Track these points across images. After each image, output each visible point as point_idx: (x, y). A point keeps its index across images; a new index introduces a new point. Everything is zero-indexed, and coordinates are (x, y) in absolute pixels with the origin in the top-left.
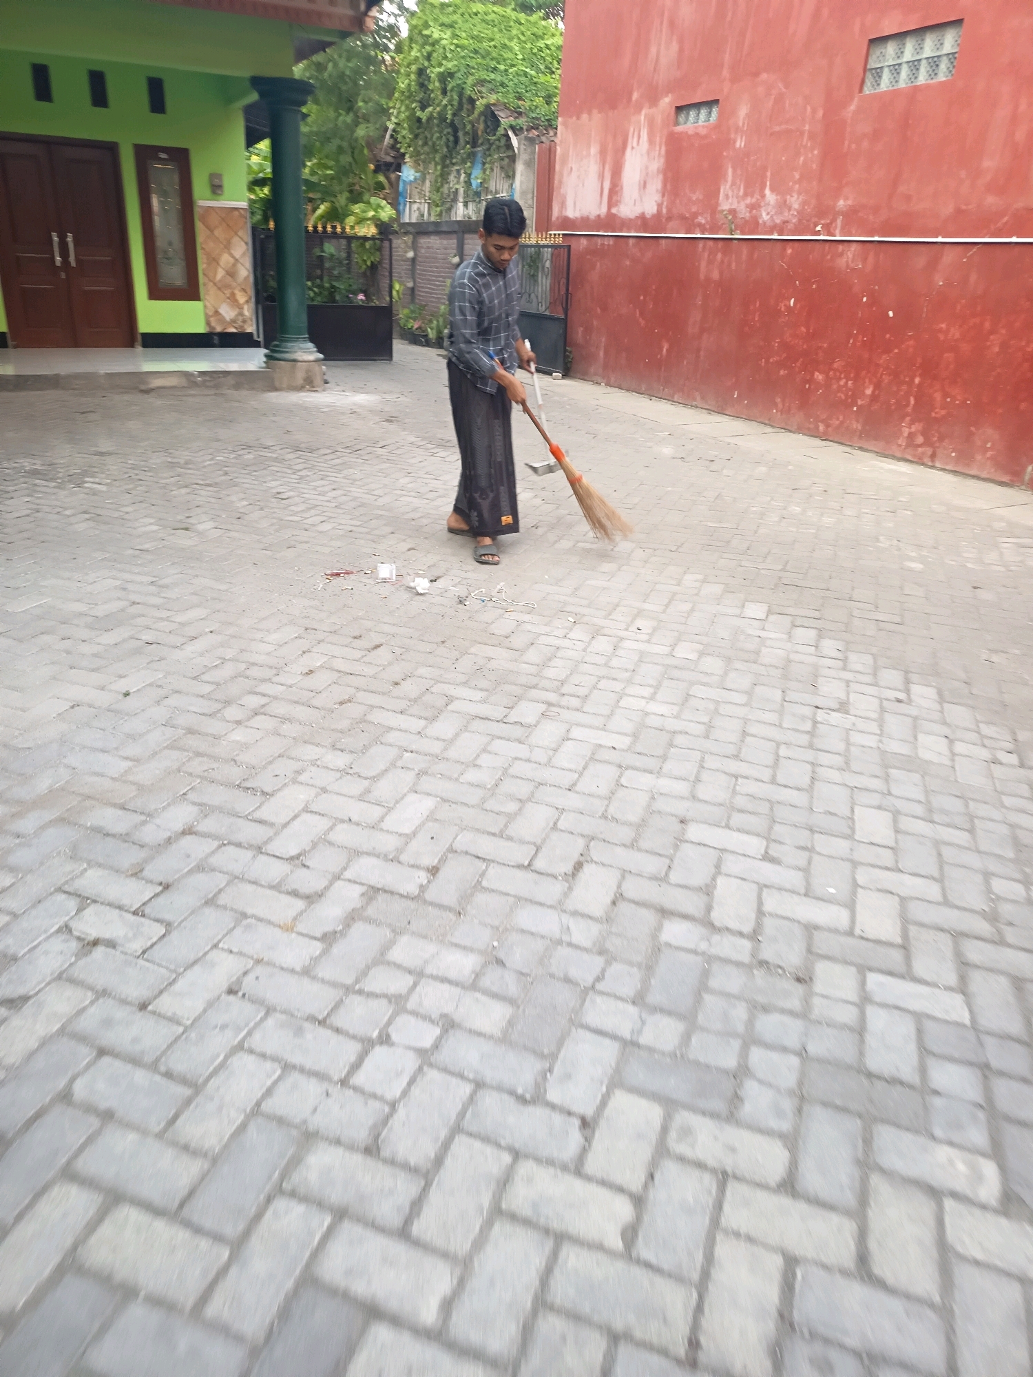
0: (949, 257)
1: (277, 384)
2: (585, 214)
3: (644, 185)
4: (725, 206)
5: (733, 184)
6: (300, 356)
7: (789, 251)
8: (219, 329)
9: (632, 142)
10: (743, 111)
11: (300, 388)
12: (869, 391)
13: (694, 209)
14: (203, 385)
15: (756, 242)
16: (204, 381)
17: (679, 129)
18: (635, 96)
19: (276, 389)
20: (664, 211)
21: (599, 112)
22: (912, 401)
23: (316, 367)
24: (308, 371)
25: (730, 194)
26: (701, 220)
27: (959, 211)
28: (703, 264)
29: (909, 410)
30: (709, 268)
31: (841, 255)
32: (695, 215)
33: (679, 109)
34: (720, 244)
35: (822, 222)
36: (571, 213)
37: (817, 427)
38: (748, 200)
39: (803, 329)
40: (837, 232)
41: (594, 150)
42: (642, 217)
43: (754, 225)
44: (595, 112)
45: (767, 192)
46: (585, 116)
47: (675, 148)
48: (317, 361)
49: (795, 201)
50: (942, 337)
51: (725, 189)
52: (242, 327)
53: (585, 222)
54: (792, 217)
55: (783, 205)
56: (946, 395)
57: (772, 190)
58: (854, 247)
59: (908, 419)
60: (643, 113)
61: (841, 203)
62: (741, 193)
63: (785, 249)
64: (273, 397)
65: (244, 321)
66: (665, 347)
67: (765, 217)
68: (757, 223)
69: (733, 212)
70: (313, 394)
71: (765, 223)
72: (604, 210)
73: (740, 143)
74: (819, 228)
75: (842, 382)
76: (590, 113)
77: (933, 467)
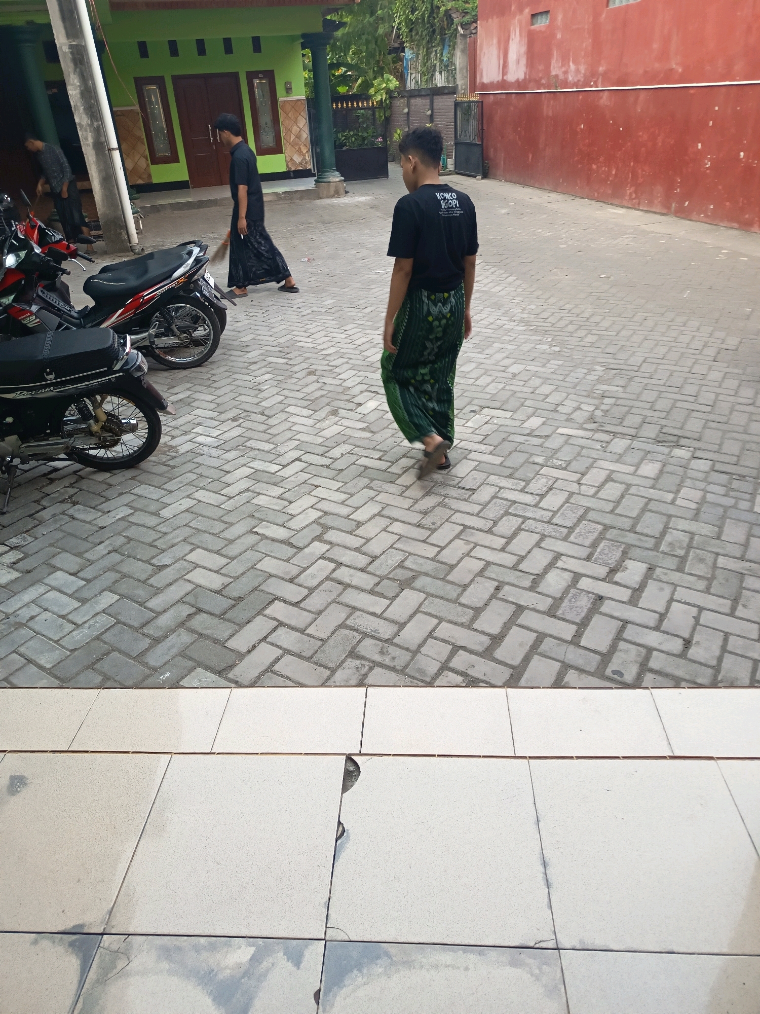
0: (642, 96)
1: (321, 196)
2: (492, 80)
3: (518, 62)
4: (553, 73)
5: (557, 60)
6: (332, 179)
7: (581, 97)
8: (293, 169)
9: (512, 36)
10: (560, 17)
11: (333, 196)
12: (614, 172)
13: (540, 75)
14: (285, 198)
15: (567, 93)
16: (285, 197)
17: (533, 27)
18: (513, 8)
19: (321, 198)
20: (528, 77)
21: (497, 18)
22: (630, 175)
23: (340, 184)
24: (336, 187)
25: (556, 65)
26: (543, 81)
27: (646, 72)
28: (545, 107)
29: (629, 180)
30: (548, 109)
31: (601, 98)
32: (541, 78)
33: (533, 16)
34: (552, 95)
35: (594, 80)
36: (486, 80)
37: (594, 194)
38: (563, 69)
39: (587, 141)
40: (600, 85)
41: (495, 41)
42: (517, 81)
43: (565, 83)
44: (495, 17)
45: (571, 64)
46: (490, 20)
47: (532, 40)
48: (341, 181)
49: (582, 68)
50: (640, 140)
51: (554, 63)
52: (305, 166)
53: (492, 86)
54: (581, 77)
55: (577, 71)
56: (643, 170)
57: (573, 63)
58: (606, 93)
59: (629, 185)
60: (517, 18)
61: (601, 69)
62: (560, 65)
63: (579, 96)
64: (319, 202)
65: (306, 163)
66: (530, 156)
67: (570, 78)
68: (567, 82)
69: (557, 76)
70: (339, 199)
71: (570, 81)
72: (500, 78)
73: (559, 36)
74: (592, 83)
75: (603, 169)
76: (492, 18)
77: (639, 210)
